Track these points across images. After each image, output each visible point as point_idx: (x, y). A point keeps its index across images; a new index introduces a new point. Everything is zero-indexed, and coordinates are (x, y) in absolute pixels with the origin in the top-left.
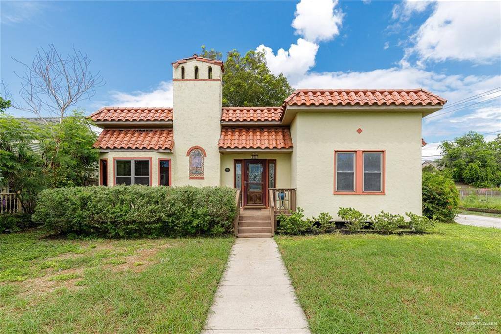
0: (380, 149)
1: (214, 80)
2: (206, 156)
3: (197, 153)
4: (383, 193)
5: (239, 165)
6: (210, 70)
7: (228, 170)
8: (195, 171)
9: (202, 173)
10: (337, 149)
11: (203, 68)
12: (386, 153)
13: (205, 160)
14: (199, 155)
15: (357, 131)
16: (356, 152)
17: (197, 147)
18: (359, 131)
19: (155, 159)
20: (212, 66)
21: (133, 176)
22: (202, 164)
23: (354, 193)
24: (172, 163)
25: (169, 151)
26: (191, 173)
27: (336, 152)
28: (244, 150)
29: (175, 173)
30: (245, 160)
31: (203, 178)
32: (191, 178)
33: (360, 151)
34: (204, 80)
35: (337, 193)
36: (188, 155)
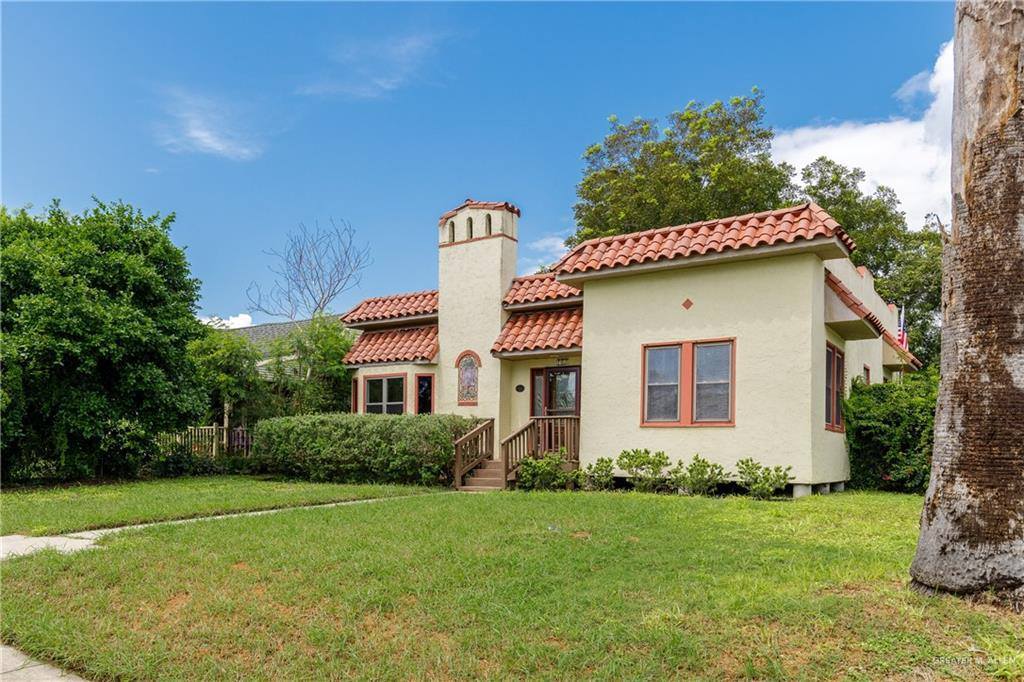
0: (726, 336)
1: (494, 236)
2: (480, 366)
3: (468, 361)
4: (730, 423)
5: (540, 379)
6: (489, 218)
7: (520, 388)
8: (465, 392)
9: (475, 396)
10: (646, 343)
11: (479, 217)
12: (738, 342)
13: (479, 373)
14: (471, 365)
15: (684, 305)
16: (680, 344)
17: (469, 351)
18: (688, 304)
19: (411, 373)
20: (491, 212)
21: (385, 403)
22: (474, 380)
23: (678, 424)
24: (436, 380)
25: (428, 361)
26: (461, 395)
27: (646, 347)
28: (527, 353)
29: (439, 397)
30: (547, 368)
31: (475, 404)
32: (460, 404)
33: (687, 342)
34: (479, 239)
35: (646, 424)
36: (457, 366)
